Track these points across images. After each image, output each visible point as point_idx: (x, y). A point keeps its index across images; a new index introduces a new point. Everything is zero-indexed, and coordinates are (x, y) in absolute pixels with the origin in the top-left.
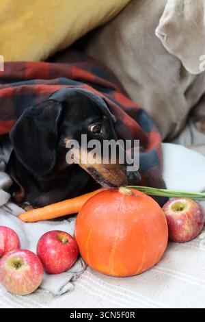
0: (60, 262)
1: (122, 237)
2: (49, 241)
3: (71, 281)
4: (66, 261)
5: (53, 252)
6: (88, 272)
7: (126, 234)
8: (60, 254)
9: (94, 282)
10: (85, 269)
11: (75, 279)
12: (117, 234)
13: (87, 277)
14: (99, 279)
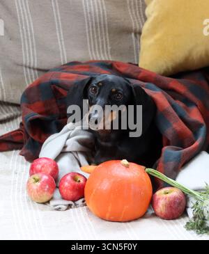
3: (69, 206)
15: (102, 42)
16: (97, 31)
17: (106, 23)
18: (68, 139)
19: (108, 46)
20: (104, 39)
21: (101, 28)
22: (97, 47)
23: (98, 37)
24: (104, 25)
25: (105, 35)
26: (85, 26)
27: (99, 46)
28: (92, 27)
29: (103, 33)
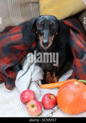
0: (48, 106)
1: (71, 101)
2: (46, 98)
3: (52, 113)
4: (51, 106)
5: (47, 102)
6: (59, 110)
7: (72, 100)
8: (49, 103)
9: (60, 115)
10: (58, 109)
11: (53, 112)
12: (69, 100)
13: (58, 112)
14: (62, 114)
15: (17, 12)
16: (14, 7)
17: (19, 2)
18: (31, 75)
19: (20, 13)
20: (17, 10)
21: (16, 5)
22: (15, 15)
23: (14, 10)
24: (18, 3)
25: (18, 8)
26: (8, 6)
27: (15, 14)
28: (12, 6)
29: (17, 7)
